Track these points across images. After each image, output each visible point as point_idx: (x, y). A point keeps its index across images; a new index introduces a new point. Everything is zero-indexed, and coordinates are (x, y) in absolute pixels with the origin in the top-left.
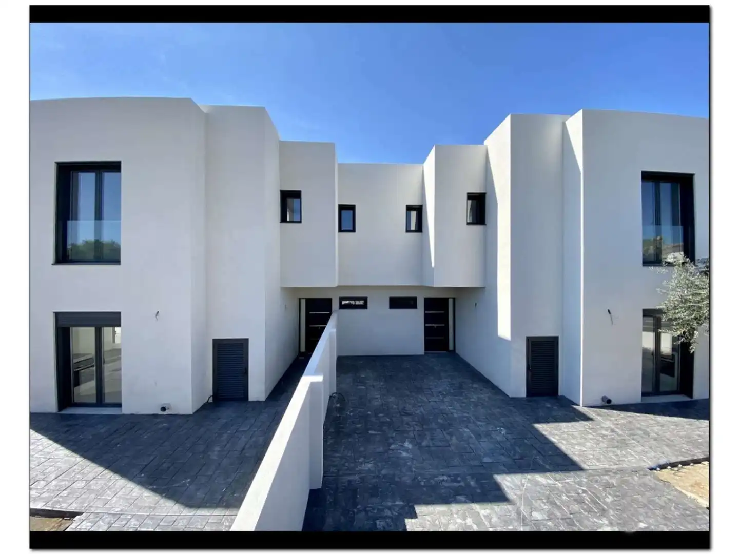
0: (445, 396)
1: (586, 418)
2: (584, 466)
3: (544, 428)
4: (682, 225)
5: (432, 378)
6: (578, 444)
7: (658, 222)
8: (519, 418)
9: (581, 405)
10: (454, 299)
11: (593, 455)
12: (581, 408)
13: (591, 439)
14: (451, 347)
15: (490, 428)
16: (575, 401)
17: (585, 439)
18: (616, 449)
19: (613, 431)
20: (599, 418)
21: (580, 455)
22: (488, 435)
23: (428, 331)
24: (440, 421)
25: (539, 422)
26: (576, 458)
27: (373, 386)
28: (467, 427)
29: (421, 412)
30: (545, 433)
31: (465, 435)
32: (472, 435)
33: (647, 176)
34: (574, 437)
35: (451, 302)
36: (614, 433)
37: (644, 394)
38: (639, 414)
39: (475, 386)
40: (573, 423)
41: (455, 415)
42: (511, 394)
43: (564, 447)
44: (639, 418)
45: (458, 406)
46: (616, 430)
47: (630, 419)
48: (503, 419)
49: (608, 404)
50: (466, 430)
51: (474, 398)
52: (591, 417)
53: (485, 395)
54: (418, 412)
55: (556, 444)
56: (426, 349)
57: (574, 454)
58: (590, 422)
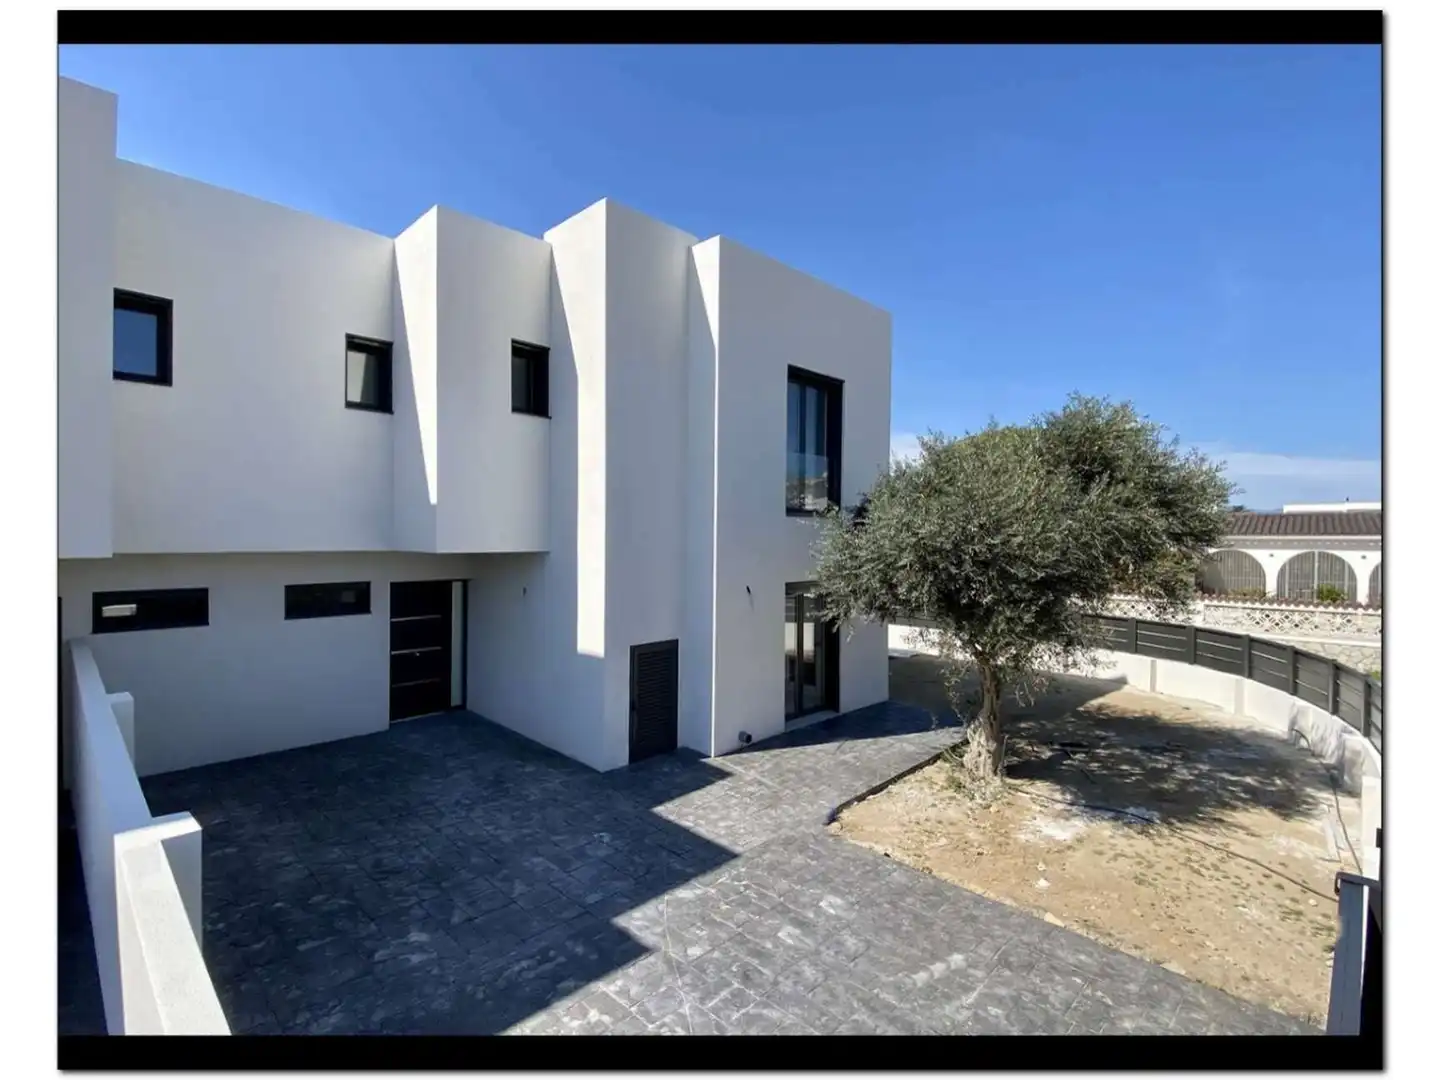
0: (470, 808)
1: (722, 774)
2: (738, 849)
3: (667, 810)
4: (828, 455)
5: (426, 778)
6: (723, 819)
7: (802, 449)
8: (625, 805)
9: (713, 755)
10: (465, 583)
11: (744, 828)
12: (714, 761)
13: (736, 805)
14: (456, 700)
15: (582, 841)
16: (702, 751)
17: (728, 807)
18: (769, 810)
19: (760, 783)
20: (739, 769)
21: (726, 835)
22: (580, 854)
23: (399, 667)
24: (474, 860)
25: (661, 802)
26: (724, 842)
27: (265, 838)
28: (537, 854)
29: (426, 858)
30: (672, 818)
31: (538, 869)
32: (553, 866)
33: (796, 375)
34: (714, 809)
35: (456, 591)
36: (763, 787)
37: (788, 717)
38: (784, 750)
39: (529, 769)
40: (709, 788)
41: (506, 839)
42: (602, 767)
43: (704, 830)
44: (787, 756)
45: (505, 820)
46: (764, 780)
47: (775, 760)
48: (598, 817)
49: (749, 744)
50: (536, 860)
51: (534, 793)
52: (728, 770)
53: (555, 781)
54: (417, 860)
55: (691, 830)
56: (393, 716)
57: (720, 836)
58: (729, 779)
